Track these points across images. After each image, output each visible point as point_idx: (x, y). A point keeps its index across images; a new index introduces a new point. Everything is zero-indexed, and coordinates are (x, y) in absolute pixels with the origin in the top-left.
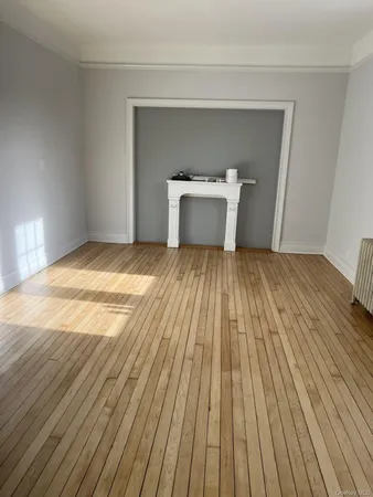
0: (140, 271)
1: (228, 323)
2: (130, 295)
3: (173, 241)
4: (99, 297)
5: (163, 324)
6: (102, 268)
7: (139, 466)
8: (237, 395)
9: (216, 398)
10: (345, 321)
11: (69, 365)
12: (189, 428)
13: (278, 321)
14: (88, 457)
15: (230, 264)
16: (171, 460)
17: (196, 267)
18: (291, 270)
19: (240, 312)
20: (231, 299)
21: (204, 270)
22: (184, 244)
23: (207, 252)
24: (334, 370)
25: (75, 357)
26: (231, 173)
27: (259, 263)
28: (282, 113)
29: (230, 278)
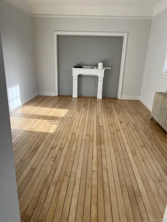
0: (61, 107)
1: (99, 127)
2: (58, 117)
3: (75, 95)
4: (45, 117)
5: (73, 128)
6: (45, 106)
7: (66, 178)
8: (103, 153)
9: (95, 155)
10: (147, 126)
11: (35, 144)
12: (85, 165)
13: (120, 127)
14: (46, 175)
15: (100, 104)
16: (79, 176)
17: (85, 105)
18: (126, 106)
19: (104, 123)
20: (101, 118)
21: (89, 107)
22: (80, 96)
23: (90, 100)
24: (142, 144)
25: (37, 140)
26: (100, 65)
27: (112, 104)
28: (122, 37)
29: (100, 110)
